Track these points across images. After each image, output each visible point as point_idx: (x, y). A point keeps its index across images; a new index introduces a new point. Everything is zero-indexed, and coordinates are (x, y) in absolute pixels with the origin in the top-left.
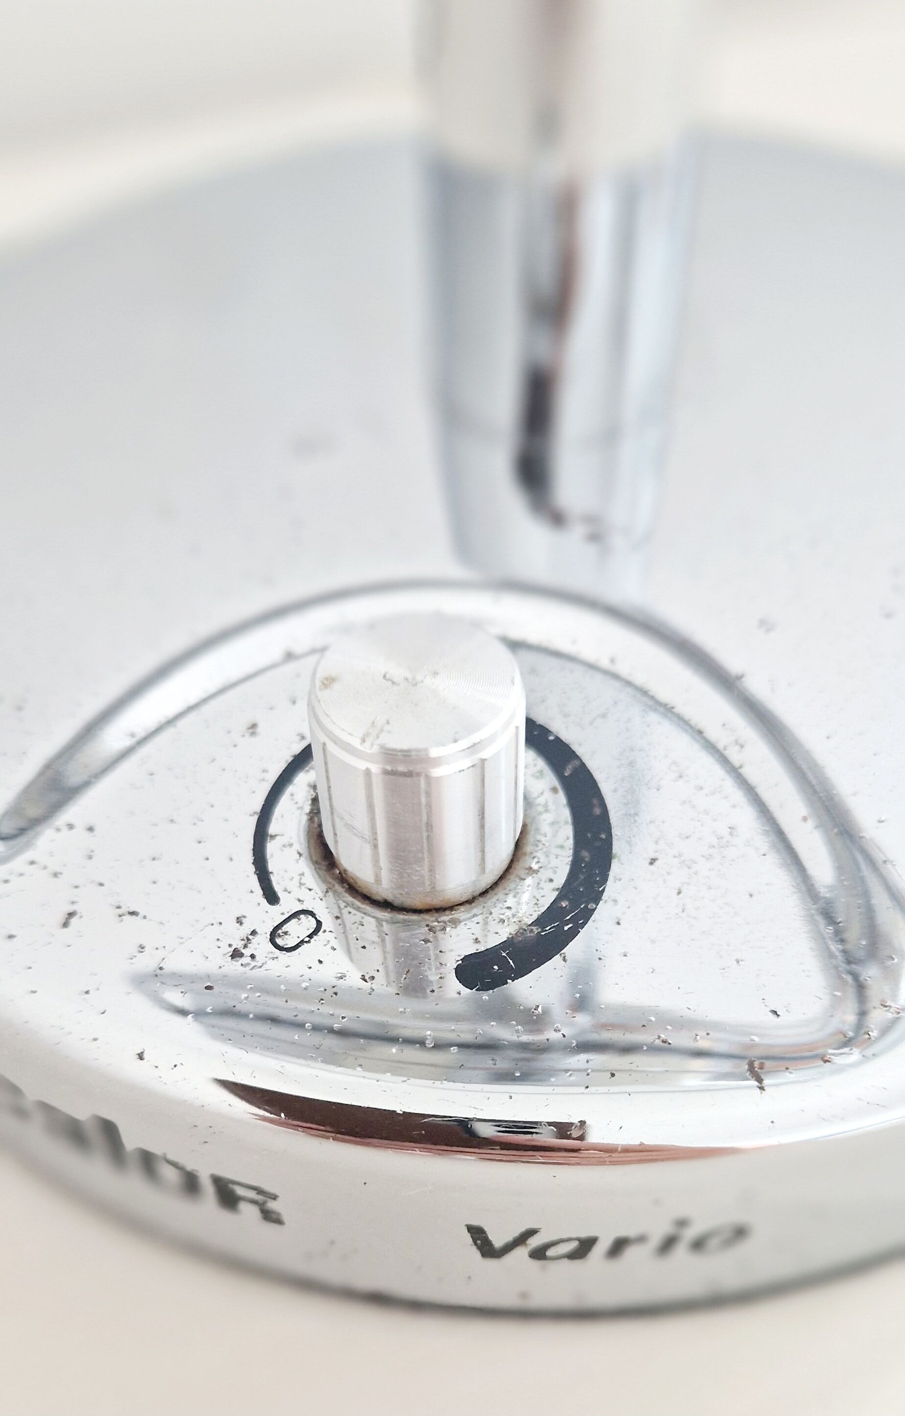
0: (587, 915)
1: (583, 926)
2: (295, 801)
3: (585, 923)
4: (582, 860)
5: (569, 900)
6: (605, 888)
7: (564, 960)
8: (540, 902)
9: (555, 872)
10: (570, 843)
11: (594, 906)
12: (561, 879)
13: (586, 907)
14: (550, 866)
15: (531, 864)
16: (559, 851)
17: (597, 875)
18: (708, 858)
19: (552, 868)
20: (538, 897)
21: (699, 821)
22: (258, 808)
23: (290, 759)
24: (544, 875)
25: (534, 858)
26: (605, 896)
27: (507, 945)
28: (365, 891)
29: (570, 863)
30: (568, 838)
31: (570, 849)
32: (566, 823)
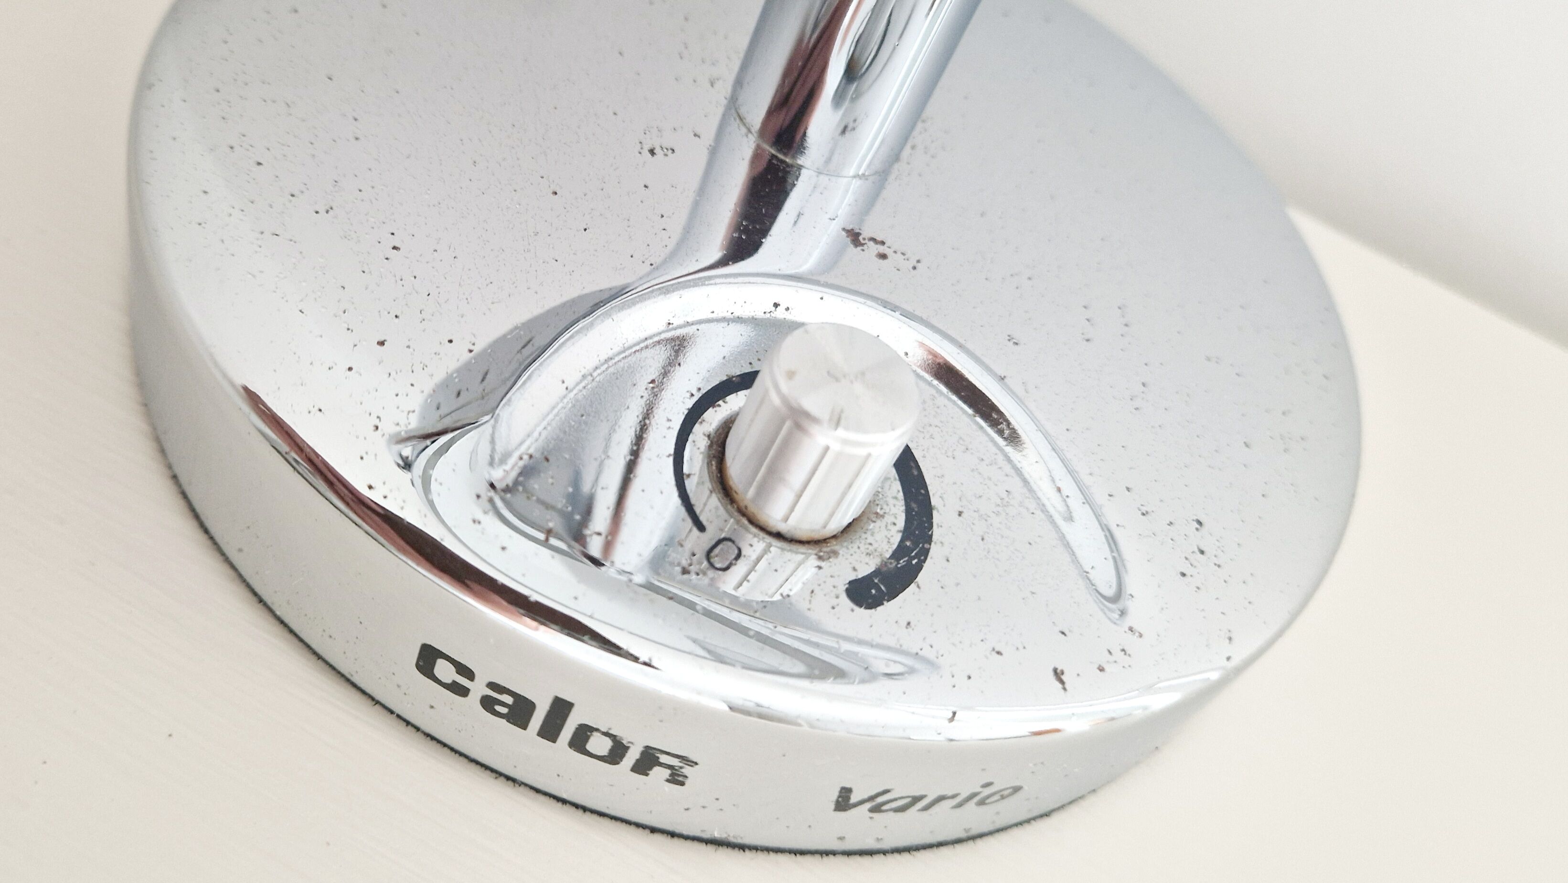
0: (925, 553)
1: (924, 561)
2: (697, 447)
3: (926, 558)
4: (913, 510)
5: (911, 540)
6: (932, 532)
7: (918, 587)
8: (892, 540)
9: (896, 518)
10: (901, 495)
11: (929, 546)
12: (901, 522)
13: (923, 546)
14: (891, 513)
15: (877, 509)
16: (895, 501)
17: (925, 522)
18: (998, 514)
19: (893, 514)
20: (889, 536)
21: (985, 484)
22: (671, 450)
23: (686, 412)
24: (889, 519)
25: (878, 505)
26: (934, 538)
27: (877, 573)
28: (761, 524)
29: (904, 511)
30: (899, 491)
31: (902, 500)
32: (895, 479)
